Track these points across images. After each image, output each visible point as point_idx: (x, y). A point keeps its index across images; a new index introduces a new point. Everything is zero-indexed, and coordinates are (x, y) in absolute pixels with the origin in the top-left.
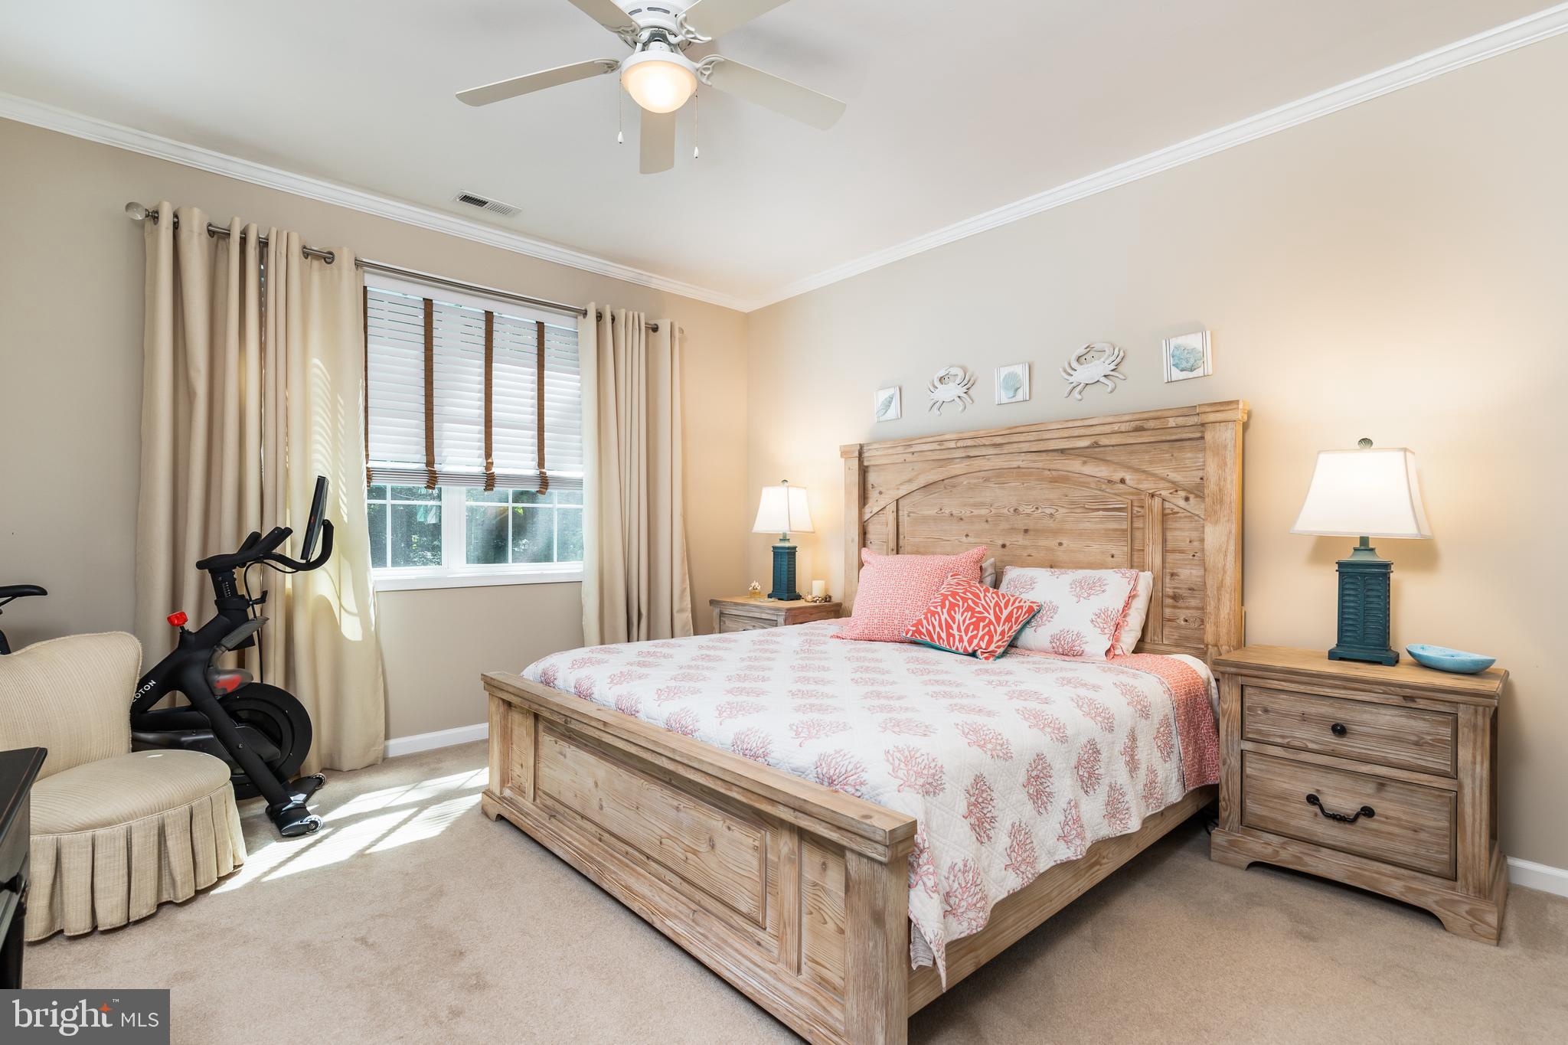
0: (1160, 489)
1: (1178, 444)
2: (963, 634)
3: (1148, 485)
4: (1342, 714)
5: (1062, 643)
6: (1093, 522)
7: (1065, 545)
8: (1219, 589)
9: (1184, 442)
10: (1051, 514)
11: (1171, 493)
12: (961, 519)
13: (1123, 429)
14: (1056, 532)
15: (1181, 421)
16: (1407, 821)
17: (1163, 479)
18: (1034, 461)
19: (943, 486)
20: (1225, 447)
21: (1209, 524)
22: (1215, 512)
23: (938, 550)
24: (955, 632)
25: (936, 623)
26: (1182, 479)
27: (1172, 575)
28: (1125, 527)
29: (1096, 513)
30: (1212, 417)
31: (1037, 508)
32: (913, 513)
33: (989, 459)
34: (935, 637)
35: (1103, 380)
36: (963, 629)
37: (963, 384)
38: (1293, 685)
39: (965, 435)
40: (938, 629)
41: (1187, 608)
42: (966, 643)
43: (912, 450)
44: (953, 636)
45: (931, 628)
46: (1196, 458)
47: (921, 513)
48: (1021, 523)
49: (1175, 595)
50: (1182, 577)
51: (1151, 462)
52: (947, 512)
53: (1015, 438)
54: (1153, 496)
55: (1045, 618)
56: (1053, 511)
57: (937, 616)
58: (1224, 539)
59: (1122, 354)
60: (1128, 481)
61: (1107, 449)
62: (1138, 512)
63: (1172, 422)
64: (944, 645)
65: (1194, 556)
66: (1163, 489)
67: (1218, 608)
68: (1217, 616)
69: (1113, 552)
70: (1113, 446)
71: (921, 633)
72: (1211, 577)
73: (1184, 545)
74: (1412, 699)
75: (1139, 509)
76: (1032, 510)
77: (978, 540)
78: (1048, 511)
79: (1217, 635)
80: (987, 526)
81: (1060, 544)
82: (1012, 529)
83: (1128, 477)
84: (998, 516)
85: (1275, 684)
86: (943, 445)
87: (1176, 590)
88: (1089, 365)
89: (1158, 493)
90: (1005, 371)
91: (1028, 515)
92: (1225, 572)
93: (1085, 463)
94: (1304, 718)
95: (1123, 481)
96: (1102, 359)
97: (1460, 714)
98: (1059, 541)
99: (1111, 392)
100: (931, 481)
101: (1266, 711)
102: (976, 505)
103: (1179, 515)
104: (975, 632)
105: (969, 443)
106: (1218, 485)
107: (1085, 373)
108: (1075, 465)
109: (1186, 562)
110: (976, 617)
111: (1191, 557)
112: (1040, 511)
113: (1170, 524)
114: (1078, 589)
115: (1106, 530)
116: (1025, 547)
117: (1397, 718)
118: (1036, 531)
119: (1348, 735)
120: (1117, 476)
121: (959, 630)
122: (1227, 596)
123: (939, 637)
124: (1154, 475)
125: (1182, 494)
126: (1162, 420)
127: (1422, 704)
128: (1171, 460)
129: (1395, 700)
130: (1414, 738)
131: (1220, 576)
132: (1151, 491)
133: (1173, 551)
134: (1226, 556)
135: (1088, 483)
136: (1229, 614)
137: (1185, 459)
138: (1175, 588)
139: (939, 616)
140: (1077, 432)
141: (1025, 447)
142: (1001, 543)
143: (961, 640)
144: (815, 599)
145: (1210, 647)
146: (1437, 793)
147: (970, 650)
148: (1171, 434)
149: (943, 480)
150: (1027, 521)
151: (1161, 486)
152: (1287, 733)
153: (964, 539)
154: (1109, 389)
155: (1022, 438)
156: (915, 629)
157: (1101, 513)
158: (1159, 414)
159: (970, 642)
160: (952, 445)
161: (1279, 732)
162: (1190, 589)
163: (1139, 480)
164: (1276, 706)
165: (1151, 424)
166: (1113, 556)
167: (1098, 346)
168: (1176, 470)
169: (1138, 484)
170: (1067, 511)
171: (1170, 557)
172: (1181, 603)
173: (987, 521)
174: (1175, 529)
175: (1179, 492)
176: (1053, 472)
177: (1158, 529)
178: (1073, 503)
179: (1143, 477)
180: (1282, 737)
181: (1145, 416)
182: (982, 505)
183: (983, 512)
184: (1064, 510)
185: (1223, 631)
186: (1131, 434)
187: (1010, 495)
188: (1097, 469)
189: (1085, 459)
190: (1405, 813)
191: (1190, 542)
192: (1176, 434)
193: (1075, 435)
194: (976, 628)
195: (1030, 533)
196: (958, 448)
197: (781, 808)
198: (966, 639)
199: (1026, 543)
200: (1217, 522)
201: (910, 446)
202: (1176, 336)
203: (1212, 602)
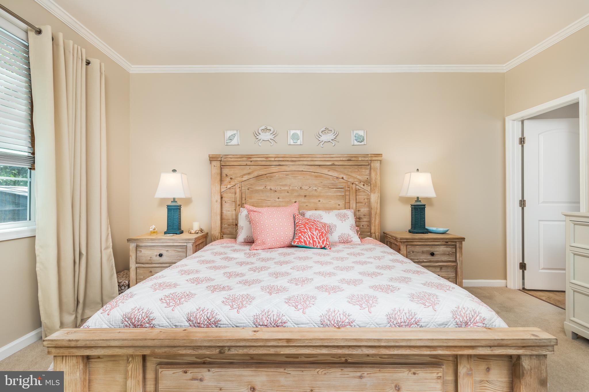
0: (355, 181)
1: (360, 166)
2: (319, 240)
3: (351, 180)
4: (432, 250)
5: (343, 238)
6: (332, 193)
7: (321, 201)
8: (375, 215)
9: (362, 166)
10: (316, 189)
11: (359, 183)
12: (276, 191)
13: (344, 159)
14: (317, 197)
15: (363, 159)
16: (447, 277)
17: (356, 178)
18: (309, 169)
19: (266, 177)
20: (377, 168)
21: (372, 194)
22: (374, 190)
23: (264, 205)
24: (316, 239)
25: (307, 237)
26: (362, 178)
27: (358, 211)
28: (343, 194)
29: (333, 189)
30: (374, 159)
31: (310, 187)
32: (251, 188)
33: (289, 167)
34: (308, 243)
35: (331, 141)
36: (318, 237)
37: (273, 134)
38: (420, 243)
39: (279, 156)
40: (308, 239)
41: (363, 222)
42: (321, 244)
43: (251, 160)
44: (315, 241)
45: (305, 239)
46: (366, 171)
47: (254, 188)
48: (303, 193)
49: (359, 218)
50: (362, 211)
51: (351, 172)
52: (269, 188)
53: (302, 159)
54: (353, 184)
55: (333, 230)
56: (316, 188)
57: (306, 233)
58: (377, 198)
59: (337, 133)
60: (344, 178)
61: (336, 166)
62: (347, 189)
63: (360, 159)
64: (312, 246)
65: (365, 204)
66: (356, 181)
67: (375, 221)
68: (375, 223)
69: (339, 203)
70: (338, 165)
71: (301, 242)
72: (373, 211)
73: (362, 200)
74: (447, 242)
75: (347, 188)
76: (308, 188)
77: (284, 200)
78: (315, 188)
79: (375, 230)
80: (288, 194)
81: (319, 201)
82: (299, 195)
83: (344, 177)
84: (293, 190)
85: (416, 243)
86: (268, 159)
87: (360, 216)
88: (326, 135)
89: (355, 183)
90: (292, 132)
91: (306, 190)
92: (377, 209)
93: (329, 171)
94: (423, 252)
95: (343, 178)
96: (331, 134)
97: (457, 245)
98: (319, 200)
99: (334, 146)
100: (261, 174)
101: (413, 252)
102: (282, 185)
103: (360, 190)
104: (323, 239)
105: (281, 159)
106: (375, 181)
107: (325, 138)
108: (325, 171)
109: (363, 206)
110: (321, 232)
111: (364, 204)
112: (311, 188)
113: (358, 194)
114: (340, 218)
115: (336, 195)
116: (305, 203)
117: (444, 248)
118: (310, 196)
119: (434, 255)
120: (341, 176)
121: (317, 239)
122: (378, 217)
123: (309, 242)
124: (352, 176)
125: (362, 183)
126: (357, 158)
127: (449, 243)
128: (358, 172)
129: (444, 243)
130: (448, 253)
131: (376, 210)
132: (352, 182)
133: (359, 203)
134: (377, 204)
135: (329, 178)
136: (378, 222)
137: (362, 171)
138: (359, 215)
139: (308, 234)
140: (327, 159)
141: (306, 163)
142: (294, 201)
143: (319, 243)
144: (197, 232)
145: (373, 234)
146: (453, 267)
147: (323, 246)
148: (359, 163)
149: (266, 174)
150: (305, 192)
151: (356, 180)
152: (419, 258)
153: (277, 200)
154: (333, 145)
155: (305, 159)
156: (298, 240)
157: (335, 189)
158: (356, 156)
159: (323, 243)
160: (273, 159)
161: (416, 258)
162: (364, 215)
163: (348, 178)
164: (416, 250)
165: (353, 159)
166: (339, 205)
167: (330, 129)
168: (359, 175)
169: (348, 179)
170: (323, 188)
171: (358, 204)
172: (361, 220)
173: (288, 192)
174: (359, 195)
175: (361, 183)
176: (316, 173)
177: (354, 195)
178: (324, 185)
179: (350, 177)
180: (417, 259)
181: (352, 156)
182: (285, 185)
183: (286, 188)
184: (321, 188)
185: (377, 228)
186: (346, 162)
187: (299, 182)
188: (334, 173)
189: (329, 169)
190: (446, 274)
191: (364, 199)
192: (361, 163)
193: (326, 160)
194: (323, 237)
195: (307, 197)
196: (276, 161)
197: (480, 349)
198: (321, 242)
199: (305, 201)
200: (375, 193)
201: (250, 158)
202: (356, 130)
203: (373, 219)
